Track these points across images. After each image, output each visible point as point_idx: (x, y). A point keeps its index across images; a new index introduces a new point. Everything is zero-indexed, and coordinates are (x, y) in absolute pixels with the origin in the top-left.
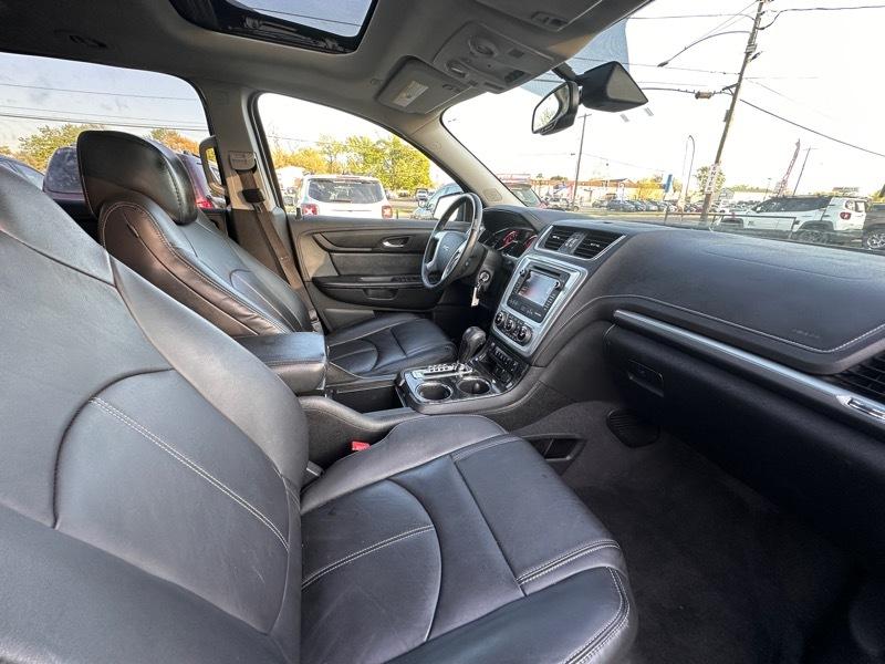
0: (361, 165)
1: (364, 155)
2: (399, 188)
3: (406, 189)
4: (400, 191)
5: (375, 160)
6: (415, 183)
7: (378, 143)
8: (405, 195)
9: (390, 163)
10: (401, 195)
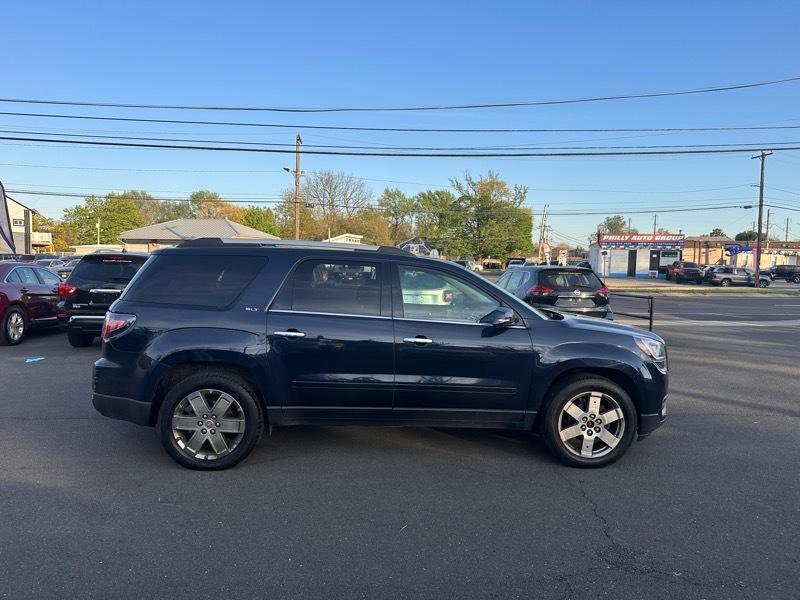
0: (435, 228)
1: (441, 216)
2: (485, 257)
3: (496, 258)
4: (487, 261)
5: (454, 223)
6: (510, 249)
7: (460, 200)
8: (494, 266)
9: (475, 224)
10: (487, 266)
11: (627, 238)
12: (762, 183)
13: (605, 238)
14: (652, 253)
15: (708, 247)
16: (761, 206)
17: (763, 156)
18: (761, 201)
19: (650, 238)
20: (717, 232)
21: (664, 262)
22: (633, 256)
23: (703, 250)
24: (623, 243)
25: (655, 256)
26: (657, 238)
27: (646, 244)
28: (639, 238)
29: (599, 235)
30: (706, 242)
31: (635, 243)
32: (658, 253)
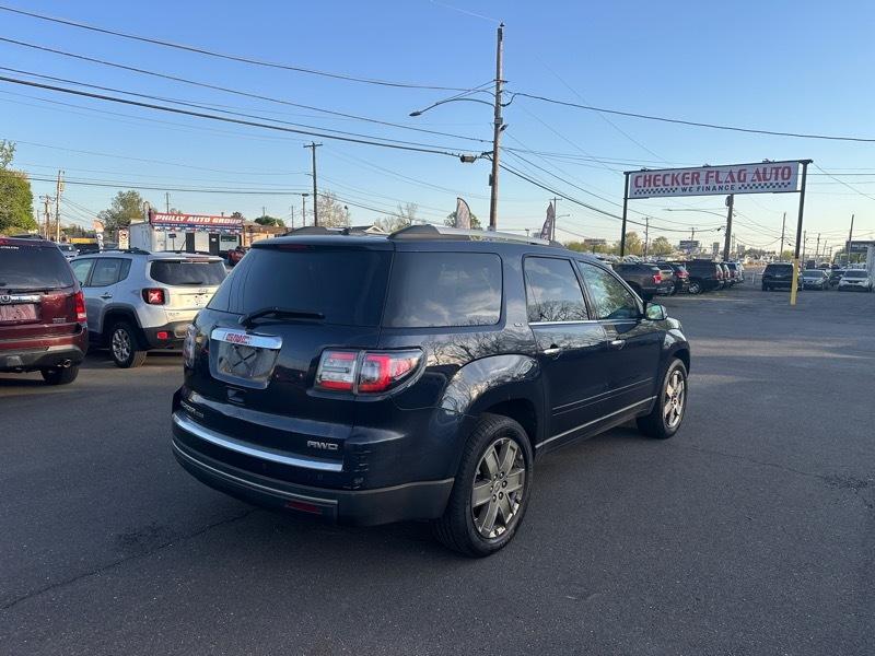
11: (182, 219)
12: (315, 172)
13: (158, 217)
14: (211, 236)
15: (251, 232)
16: (315, 195)
17: (314, 146)
18: (315, 190)
19: (207, 220)
20: (237, 216)
21: (224, 246)
22: (190, 239)
23: (248, 234)
24: (179, 224)
25: (214, 240)
26: (215, 221)
27: (204, 227)
28: (196, 220)
29: (150, 214)
30: (250, 227)
31: (192, 225)
32: (217, 236)
